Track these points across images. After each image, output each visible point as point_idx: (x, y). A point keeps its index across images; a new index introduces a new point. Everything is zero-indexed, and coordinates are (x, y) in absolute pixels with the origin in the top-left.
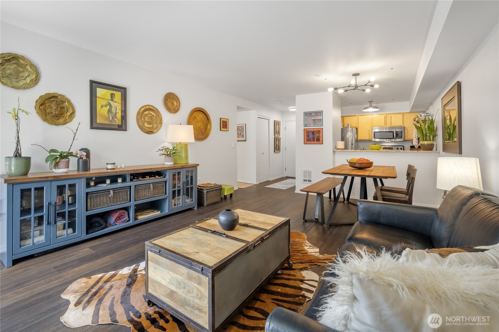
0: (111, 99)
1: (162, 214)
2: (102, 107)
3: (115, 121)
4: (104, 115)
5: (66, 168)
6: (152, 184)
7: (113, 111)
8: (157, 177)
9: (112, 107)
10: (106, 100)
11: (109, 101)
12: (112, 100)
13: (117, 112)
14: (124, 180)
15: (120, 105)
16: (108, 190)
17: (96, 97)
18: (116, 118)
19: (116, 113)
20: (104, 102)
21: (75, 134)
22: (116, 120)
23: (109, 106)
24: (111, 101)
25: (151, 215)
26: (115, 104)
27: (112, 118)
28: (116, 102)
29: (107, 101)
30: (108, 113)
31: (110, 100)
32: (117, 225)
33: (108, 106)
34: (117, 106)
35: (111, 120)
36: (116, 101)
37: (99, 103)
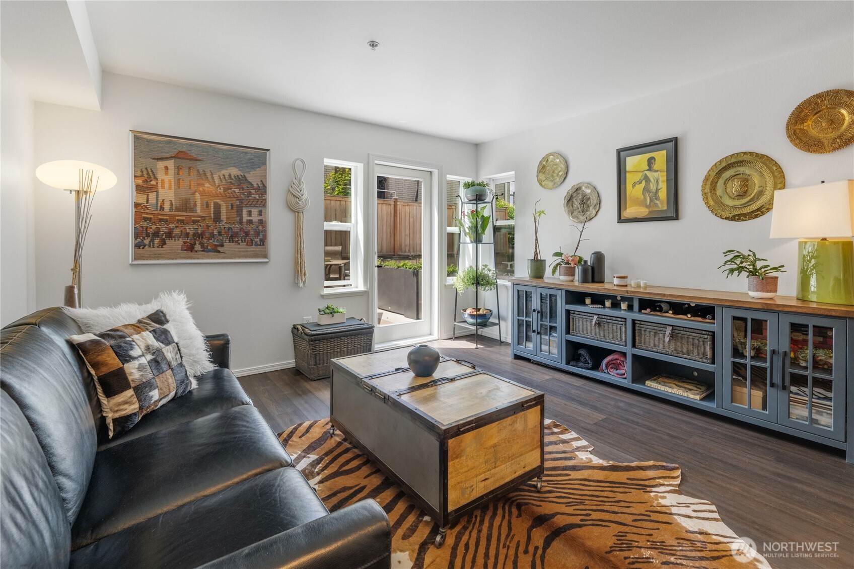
0: (648, 168)
1: (704, 403)
2: (634, 186)
3: (656, 205)
4: (637, 198)
5: (564, 276)
6: (671, 328)
7: (652, 188)
8: (689, 316)
9: (650, 181)
10: (640, 172)
11: (646, 172)
12: (650, 169)
13: (659, 187)
14: (630, 308)
15: (665, 174)
16: (591, 315)
17: (626, 172)
18: (657, 198)
19: (657, 191)
20: (638, 177)
21: (581, 232)
22: (657, 202)
23: (646, 181)
24: (649, 172)
25: (673, 392)
26: (656, 174)
27: (651, 201)
28: (657, 171)
29: (641, 174)
30: (643, 194)
31: (648, 170)
32: (609, 374)
33: (644, 181)
34: (660, 178)
35: (648, 204)
36: (656, 169)
37: (630, 179)
